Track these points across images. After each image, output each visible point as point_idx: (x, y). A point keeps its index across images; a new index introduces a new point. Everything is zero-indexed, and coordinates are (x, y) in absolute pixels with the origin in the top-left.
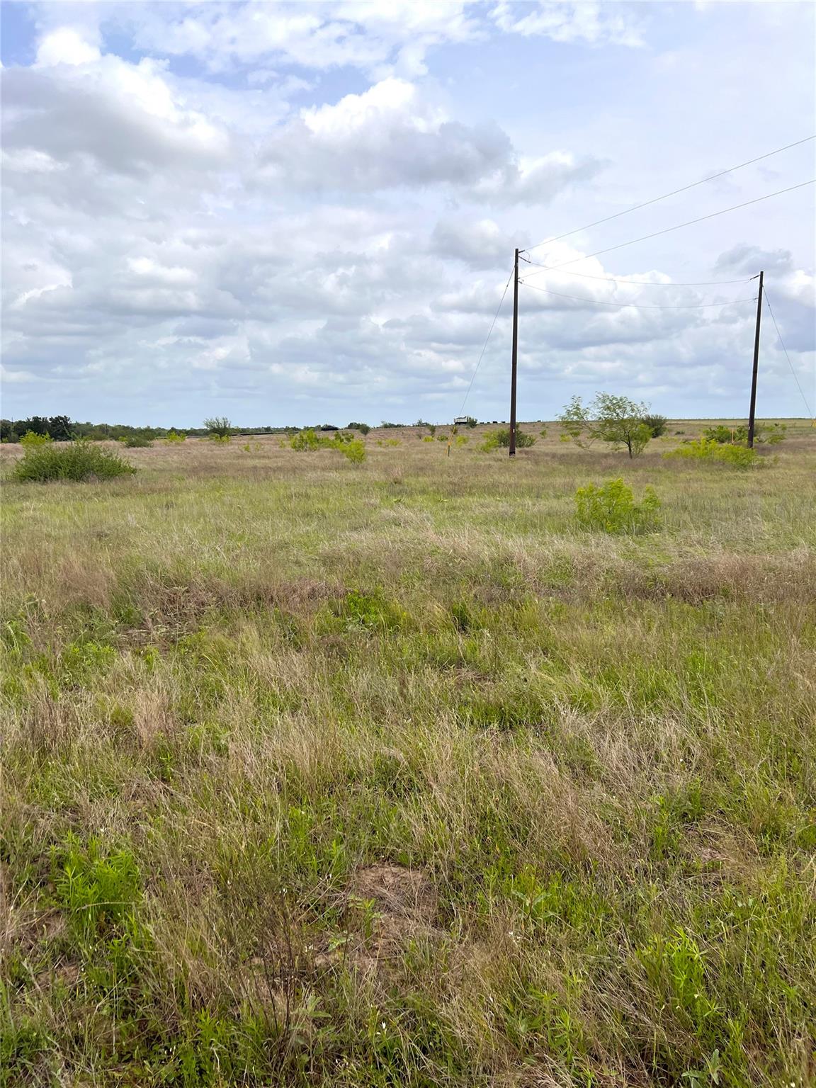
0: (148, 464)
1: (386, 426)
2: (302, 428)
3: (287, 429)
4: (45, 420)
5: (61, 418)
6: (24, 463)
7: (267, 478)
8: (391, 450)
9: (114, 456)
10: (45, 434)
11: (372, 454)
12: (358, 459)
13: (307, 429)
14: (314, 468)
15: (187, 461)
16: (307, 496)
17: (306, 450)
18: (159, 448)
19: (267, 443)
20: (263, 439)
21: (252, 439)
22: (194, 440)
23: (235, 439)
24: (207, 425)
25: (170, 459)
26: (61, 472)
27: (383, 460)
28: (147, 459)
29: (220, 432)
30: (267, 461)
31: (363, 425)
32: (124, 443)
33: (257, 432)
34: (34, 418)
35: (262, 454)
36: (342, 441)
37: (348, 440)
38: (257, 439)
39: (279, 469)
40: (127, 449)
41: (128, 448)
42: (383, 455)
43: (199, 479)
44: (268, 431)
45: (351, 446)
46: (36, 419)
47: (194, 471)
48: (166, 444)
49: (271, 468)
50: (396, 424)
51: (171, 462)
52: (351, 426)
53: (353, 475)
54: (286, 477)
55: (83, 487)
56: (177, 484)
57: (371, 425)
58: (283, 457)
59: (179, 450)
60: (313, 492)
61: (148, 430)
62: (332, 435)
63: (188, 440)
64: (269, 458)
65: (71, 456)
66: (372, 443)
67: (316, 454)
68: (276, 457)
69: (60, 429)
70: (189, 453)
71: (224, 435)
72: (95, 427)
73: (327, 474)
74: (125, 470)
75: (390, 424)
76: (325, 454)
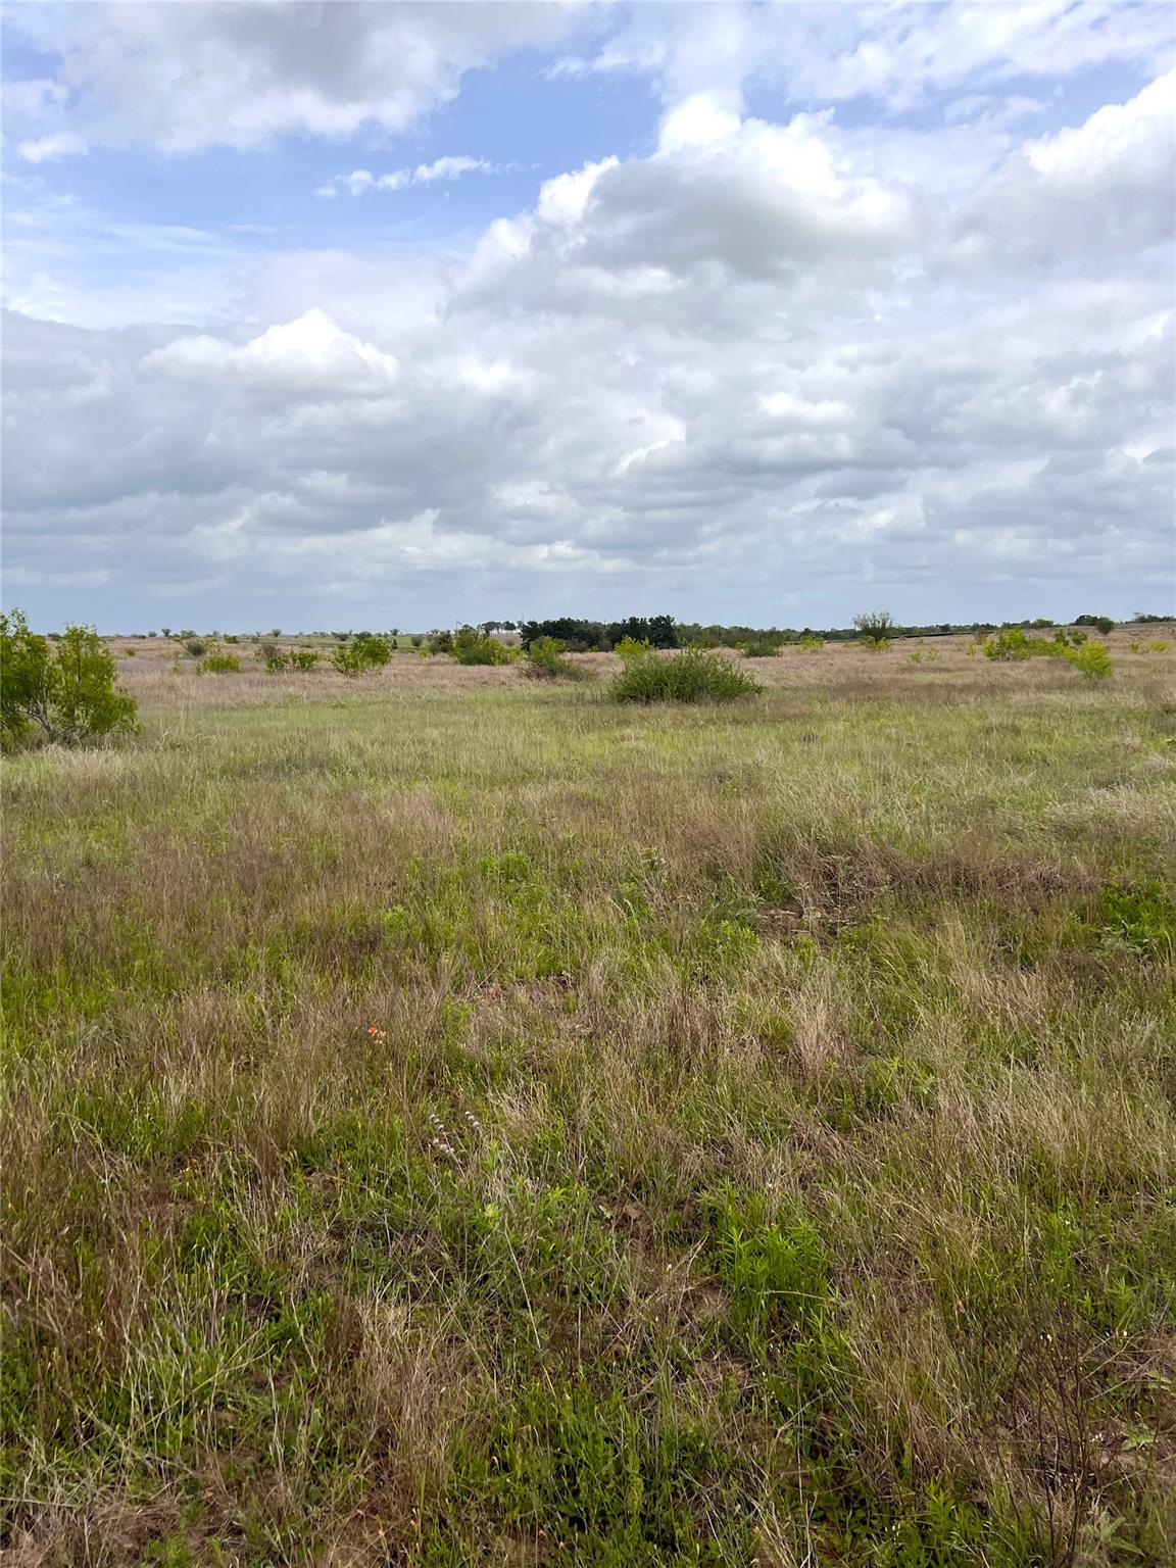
0: (776, 680)
1: (1142, 620)
2: (999, 626)
3: (975, 628)
4: (643, 622)
5: (663, 619)
6: (622, 678)
7: (949, 701)
8: (1152, 658)
9: (734, 669)
10: (644, 639)
11: (1121, 664)
12: (1097, 674)
13: (1007, 626)
14: (1023, 686)
15: (829, 675)
16: (1016, 731)
17: (1008, 659)
18: (788, 658)
19: (944, 649)
20: (937, 642)
21: (921, 643)
22: (838, 646)
23: (896, 644)
24: (856, 623)
25: (805, 673)
26: (667, 690)
27: (1141, 675)
28: (774, 673)
29: (876, 634)
30: (946, 676)
31: (1102, 619)
32: (742, 650)
33: (929, 632)
34: (631, 619)
35: (939, 666)
36: (1066, 644)
37: (1078, 642)
38: (928, 644)
39: (967, 688)
40: (746, 659)
41: (748, 657)
42: (1139, 667)
43: (849, 701)
44: (945, 630)
45: (1084, 652)
46: (633, 620)
47: (841, 691)
48: (798, 652)
49: (954, 686)
50: (1161, 617)
51: (807, 678)
52: (1081, 621)
53: (1091, 699)
54: (979, 699)
55: (694, 711)
56: (818, 708)
57: (1115, 619)
58: (971, 669)
59: (817, 660)
60: (1026, 723)
61: (773, 633)
62: (1049, 636)
63: (828, 646)
64: (948, 670)
65: (680, 669)
66: (1119, 648)
67: (1025, 664)
68: (960, 669)
69: (662, 633)
70: (831, 665)
71: (880, 639)
72: (705, 629)
73: (1045, 697)
74: (747, 688)
75: (1150, 617)
76: (1040, 666)
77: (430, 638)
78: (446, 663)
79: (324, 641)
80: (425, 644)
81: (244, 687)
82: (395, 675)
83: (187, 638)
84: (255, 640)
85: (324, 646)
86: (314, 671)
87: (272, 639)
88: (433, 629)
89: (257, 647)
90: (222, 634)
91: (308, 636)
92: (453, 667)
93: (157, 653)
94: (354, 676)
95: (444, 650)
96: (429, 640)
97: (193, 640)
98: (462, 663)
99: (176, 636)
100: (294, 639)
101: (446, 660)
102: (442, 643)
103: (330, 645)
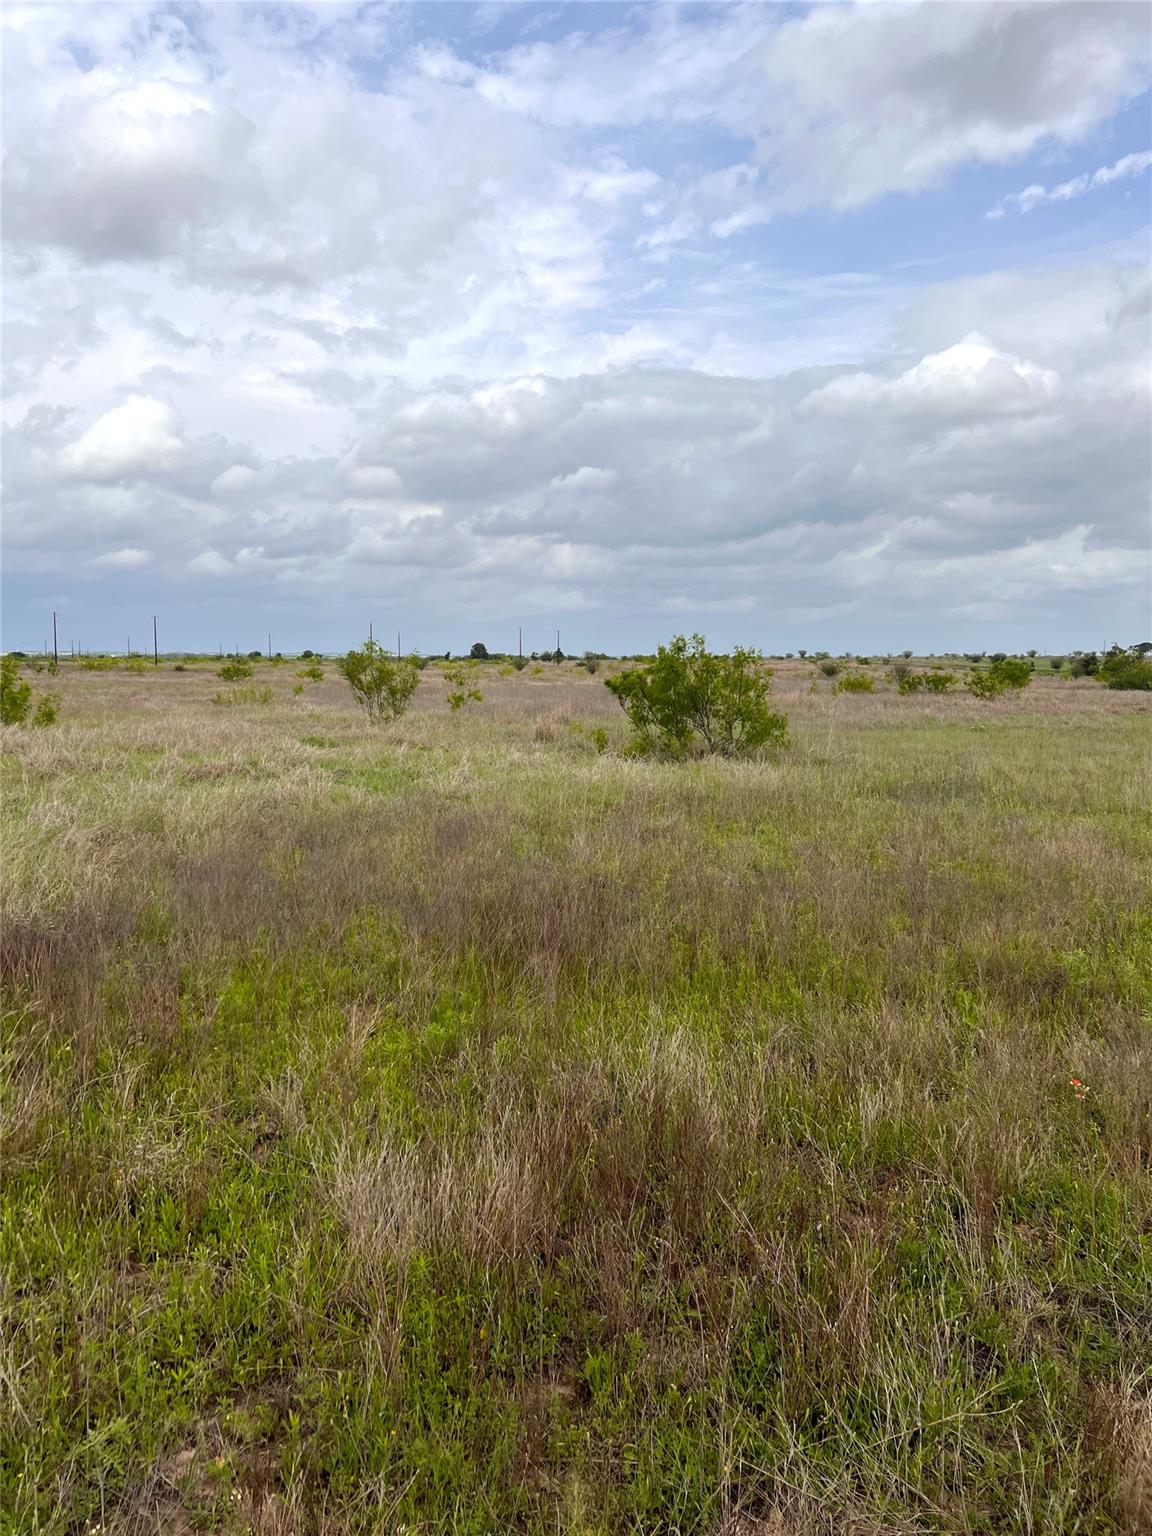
77: (1071, 660)
78: (1093, 687)
79: (955, 662)
80: (1066, 666)
81: (880, 707)
82: (1036, 699)
83: (822, 659)
84: (886, 661)
85: (956, 668)
86: (946, 693)
87: (903, 661)
88: (1077, 650)
89: (887, 668)
90: (854, 655)
91: (940, 658)
92: (1102, 692)
93: (793, 673)
94: (991, 698)
95: (1089, 674)
96: (1071, 663)
97: (827, 661)
98: (1111, 688)
99: (811, 657)
100: (925, 661)
101: (1091, 684)
102: (1087, 666)
103: (963, 667)
